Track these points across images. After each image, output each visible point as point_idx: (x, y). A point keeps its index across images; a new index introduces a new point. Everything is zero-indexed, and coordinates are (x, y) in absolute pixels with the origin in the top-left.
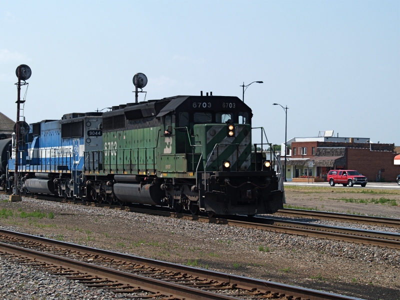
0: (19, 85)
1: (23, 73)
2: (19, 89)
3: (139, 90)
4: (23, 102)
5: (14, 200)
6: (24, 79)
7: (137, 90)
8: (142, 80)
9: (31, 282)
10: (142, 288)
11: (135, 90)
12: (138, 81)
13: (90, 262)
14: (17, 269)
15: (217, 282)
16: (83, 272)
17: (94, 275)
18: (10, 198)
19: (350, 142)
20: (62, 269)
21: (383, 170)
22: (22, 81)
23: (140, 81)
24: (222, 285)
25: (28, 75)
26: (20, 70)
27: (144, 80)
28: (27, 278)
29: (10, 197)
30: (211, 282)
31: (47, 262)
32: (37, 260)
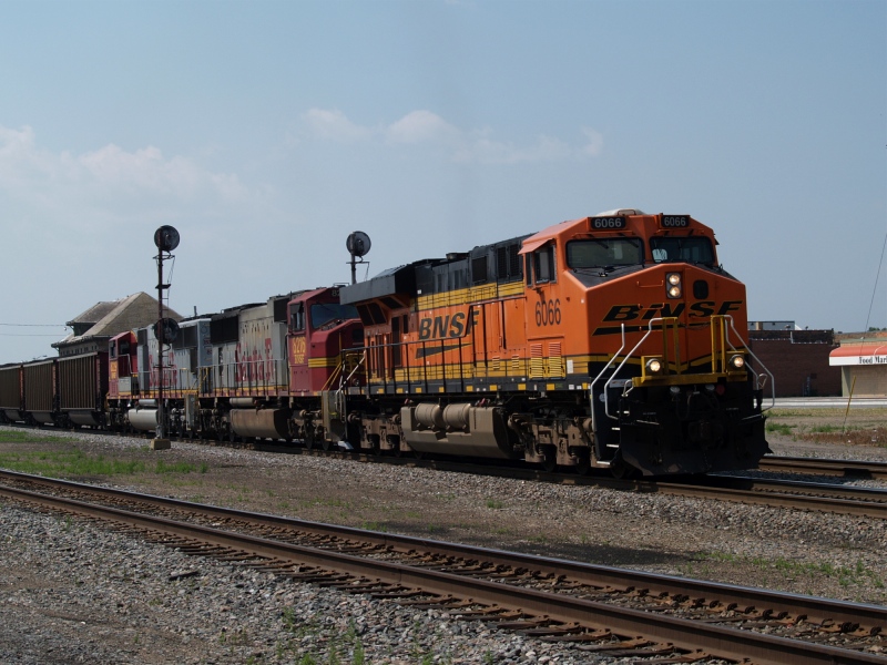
0: (160, 258)
1: (166, 239)
2: (160, 266)
3: (357, 259)
4: (167, 286)
5: (158, 446)
6: (168, 249)
7: (354, 259)
8: (362, 243)
9: (117, 553)
10: (259, 553)
11: (350, 260)
12: (355, 245)
13: (216, 527)
14: (102, 538)
15: (370, 545)
16: (191, 538)
17: (203, 541)
18: (151, 444)
19: (757, 329)
20: (166, 535)
21: (813, 376)
22: (164, 253)
23: (358, 245)
24: (376, 548)
25: (174, 242)
26: (161, 234)
27: (366, 243)
28: (113, 549)
29: (152, 442)
30: (363, 546)
31: (150, 528)
32: (137, 526)
